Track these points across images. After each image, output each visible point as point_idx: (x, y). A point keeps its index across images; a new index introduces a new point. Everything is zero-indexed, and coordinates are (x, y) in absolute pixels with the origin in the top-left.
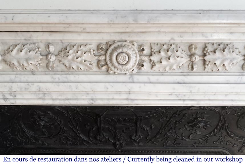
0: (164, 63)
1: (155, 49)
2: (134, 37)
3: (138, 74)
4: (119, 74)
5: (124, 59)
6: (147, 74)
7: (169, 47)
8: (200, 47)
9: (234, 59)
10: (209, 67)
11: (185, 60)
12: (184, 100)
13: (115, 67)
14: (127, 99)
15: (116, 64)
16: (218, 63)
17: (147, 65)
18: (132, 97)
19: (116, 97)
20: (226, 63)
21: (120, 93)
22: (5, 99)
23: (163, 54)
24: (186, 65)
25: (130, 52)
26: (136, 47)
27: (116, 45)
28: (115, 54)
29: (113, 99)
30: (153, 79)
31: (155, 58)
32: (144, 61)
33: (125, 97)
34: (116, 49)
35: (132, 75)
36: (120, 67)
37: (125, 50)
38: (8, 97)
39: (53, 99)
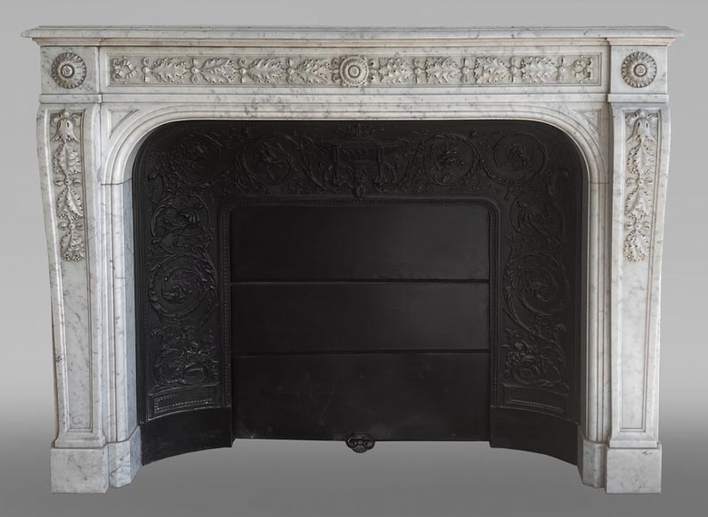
0: (391, 75)
1: (383, 63)
2: (364, 52)
3: (369, 86)
4: (351, 87)
5: (355, 72)
6: (376, 86)
7: (395, 61)
8: (422, 60)
9: (451, 71)
10: (431, 79)
11: (409, 73)
13: (348, 80)
15: (349, 77)
16: (437, 75)
17: (375, 80)
18: (364, 109)
19: (349, 109)
20: (445, 75)
21: (351, 104)
22: (247, 112)
23: (388, 66)
24: (411, 78)
25: (360, 65)
26: (366, 61)
27: (348, 59)
28: (348, 67)
30: (382, 91)
31: (382, 71)
32: (373, 74)
33: (357, 109)
34: (348, 62)
35: (363, 87)
36: (352, 79)
37: (356, 63)
38: (250, 109)
39: (291, 112)
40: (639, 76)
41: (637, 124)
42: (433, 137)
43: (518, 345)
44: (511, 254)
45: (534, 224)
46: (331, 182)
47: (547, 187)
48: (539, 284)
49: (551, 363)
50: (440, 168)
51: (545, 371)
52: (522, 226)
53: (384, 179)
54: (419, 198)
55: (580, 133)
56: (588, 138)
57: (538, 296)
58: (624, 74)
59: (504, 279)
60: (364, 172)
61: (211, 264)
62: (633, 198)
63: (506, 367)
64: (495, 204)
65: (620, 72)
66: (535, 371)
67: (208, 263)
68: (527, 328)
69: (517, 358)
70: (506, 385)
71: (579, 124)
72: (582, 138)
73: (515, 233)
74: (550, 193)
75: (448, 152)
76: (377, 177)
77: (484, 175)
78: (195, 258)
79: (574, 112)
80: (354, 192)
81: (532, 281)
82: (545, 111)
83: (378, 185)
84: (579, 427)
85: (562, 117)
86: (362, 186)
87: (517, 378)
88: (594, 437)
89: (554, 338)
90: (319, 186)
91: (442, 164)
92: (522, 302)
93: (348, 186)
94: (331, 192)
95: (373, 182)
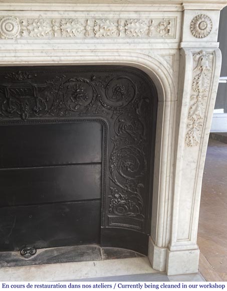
0: (36, 30)
1: (30, 22)
2: (17, 14)
3: (20, 39)
4: (8, 38)
5: (10, 27)
6: (26, 39)
7: (39, 21)
8: (58, 21)
9: (78, 28)
10: (64, 33)
11: (49, 29)
12: (51, 56)
13: (5, 33)
14: (15, 56)
15: (5, 31)
16: (69, 30)
17: (25, 34)
18: (18, 54)
19: (7, 54)
20: (74, 31)
21: (8, 51)
23: (34, 24)
24: (50, 33)
25: (14, 23)
26: (18, 20)
27: (5, 19)
28: (4, 24)
29: (6, 57)
30: (30, 41)
31: (30, 28)
32: (23, 30)
33: (13, 54)
34: (5, 21)
35: (16, 39)
36: (8, 32)
37: (10, 21)
40: (201, 29)
41: (201, 59)
42: (69, 80)
43: (117, 195)
44: (114, 148)
45: (128, 131)
46: (6, 111)
47: (136, 110)
48: (129, 163)
49: (135, 204)
50: (73, 101)
51: (131, 208)
52: (121, 132)
53: (39, 108)
54: (61, 119)
55: (161, 70)
56: (166, 73)
57: (129, 169)
58: (192, 29)
59: (110, 162)
60: (26, 103)
62: (194, 108)
63: (110, 207)
64: (106, 121)
65: (189, 28)
66: (125, 208)
68: (122, 186)
69: (116, 202)
70: (109, 216)
71: (160, 63)
72: (162, 73)
73: (116, 137)
74: (137, 113)
75: (78, 90)
76: (35, 107)
77: (100, 104)
79: (158, 56)
80: (21, 116)
81: (125, 162)
82: (140, 56)
83: (36, 111)
84: (150, 237)
85: (150, 59)
86: (26, 113)
87: (116, 212)
88: (160, 245)
89: (137, 191)
91: (75, 98)
92: (119, 173)
93: (17, 113)
94: (8, 117)
95: (33, 110)
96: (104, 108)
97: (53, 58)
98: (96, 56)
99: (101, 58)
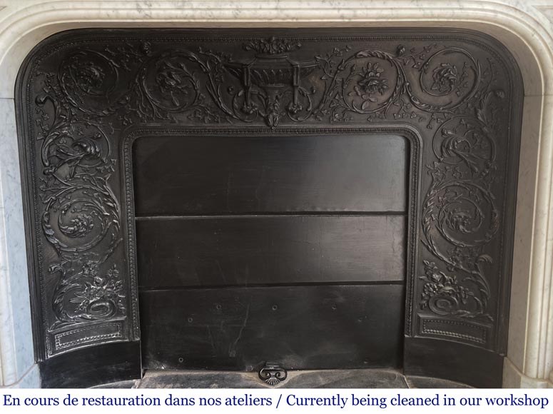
12: (339, 9)
14: (276, 9)
29: (260, 9)
42: (355, 55)
43: (436, 276)
44: (432, 185)
45: (460, 153)
46: (241, 110)
47: (476, 112)
48: (463, 215)
49: (472, 293)
50: (360, 94)
51: (465, 303)
52: (445, 155)
53: (298, 107)
54: (335, 126)
55: (539, 35)
56: (548, 41)
57: (461, 227)
59: (423, 210)
60: (277, 97)
61: (114, 197)
63: (422, 298)
64: (417, 132)
66: (453, 302)
67: (109, 196)
68: (446, 259)
69: (434, 289)
70: (421, 316)
71: (538, 23)
72: (540, 41)
73: (437, 164)
74: (480, 118)
75: (372, 74)
76: (292, 104)
77: (407, 101)
78: (96, 191)
79: (535, 10)
80: (266, 121)
81: (454, 212)
82: (499, 9)
83: (292, 113)
85: (518, 15)
86: (275, 114)
87: (434, 309)
89: (477, 270)
90: (229, 115)
91: (363, 88)
92: (441, 234)
93: (260, 114)
94: (242, 120)
95: (287, 109)
96: (414, 109)
97: (342, 12)
98: (420, 9)
99: (428, 12)
